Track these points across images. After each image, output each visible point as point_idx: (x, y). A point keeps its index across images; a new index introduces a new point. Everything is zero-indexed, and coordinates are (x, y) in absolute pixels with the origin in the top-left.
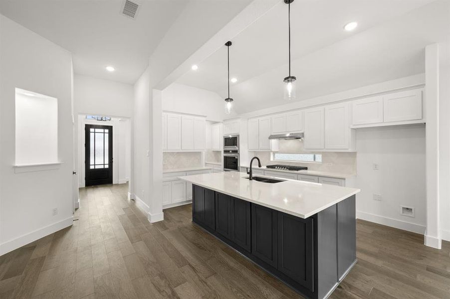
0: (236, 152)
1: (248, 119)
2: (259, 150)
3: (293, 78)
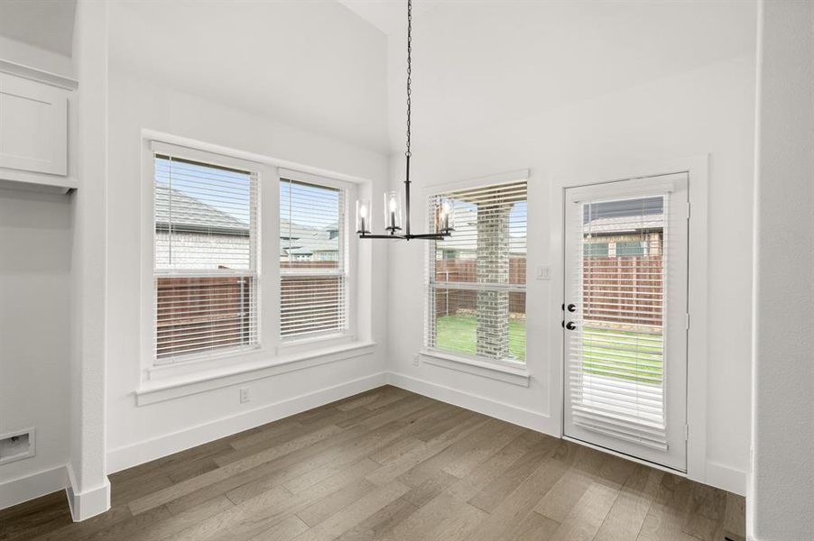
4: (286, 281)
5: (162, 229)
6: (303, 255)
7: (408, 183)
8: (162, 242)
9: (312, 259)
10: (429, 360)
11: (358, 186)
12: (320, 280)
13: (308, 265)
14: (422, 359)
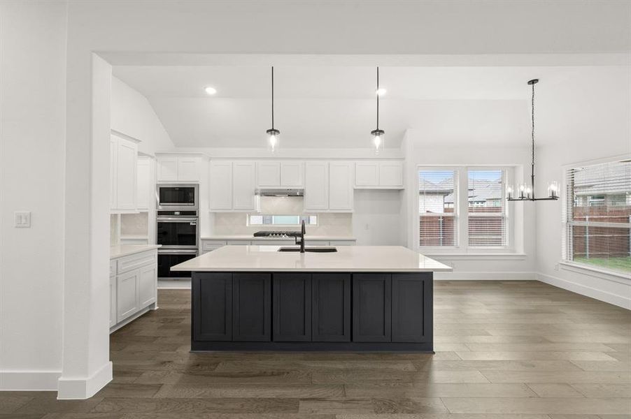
0: (193, 213)
1: (210, 160)
2: (233, 211)
3: (382, 132)
4: (471, 219)
5: (422, 193)
6: (478, 202)
7: (533, 176)
8: (422, 199)
9: (485, 205)
10: (564, 267)
11: (514, 168)
12: (492, 220)
13: (483, 210)
14: (561, 267)
